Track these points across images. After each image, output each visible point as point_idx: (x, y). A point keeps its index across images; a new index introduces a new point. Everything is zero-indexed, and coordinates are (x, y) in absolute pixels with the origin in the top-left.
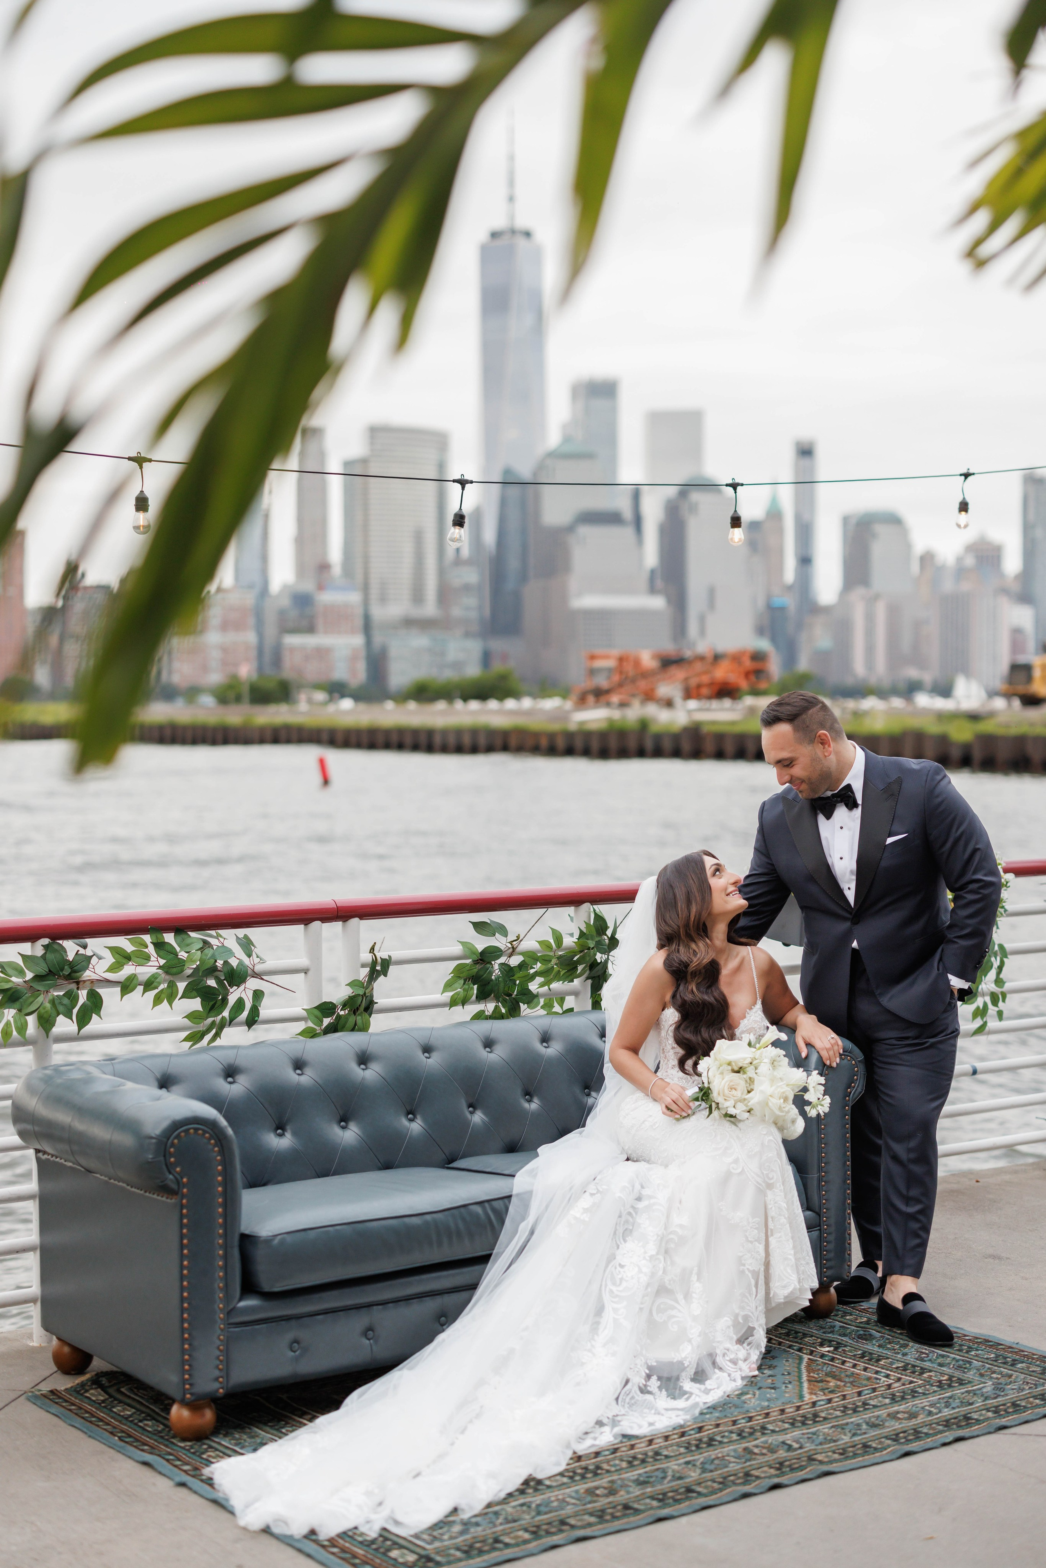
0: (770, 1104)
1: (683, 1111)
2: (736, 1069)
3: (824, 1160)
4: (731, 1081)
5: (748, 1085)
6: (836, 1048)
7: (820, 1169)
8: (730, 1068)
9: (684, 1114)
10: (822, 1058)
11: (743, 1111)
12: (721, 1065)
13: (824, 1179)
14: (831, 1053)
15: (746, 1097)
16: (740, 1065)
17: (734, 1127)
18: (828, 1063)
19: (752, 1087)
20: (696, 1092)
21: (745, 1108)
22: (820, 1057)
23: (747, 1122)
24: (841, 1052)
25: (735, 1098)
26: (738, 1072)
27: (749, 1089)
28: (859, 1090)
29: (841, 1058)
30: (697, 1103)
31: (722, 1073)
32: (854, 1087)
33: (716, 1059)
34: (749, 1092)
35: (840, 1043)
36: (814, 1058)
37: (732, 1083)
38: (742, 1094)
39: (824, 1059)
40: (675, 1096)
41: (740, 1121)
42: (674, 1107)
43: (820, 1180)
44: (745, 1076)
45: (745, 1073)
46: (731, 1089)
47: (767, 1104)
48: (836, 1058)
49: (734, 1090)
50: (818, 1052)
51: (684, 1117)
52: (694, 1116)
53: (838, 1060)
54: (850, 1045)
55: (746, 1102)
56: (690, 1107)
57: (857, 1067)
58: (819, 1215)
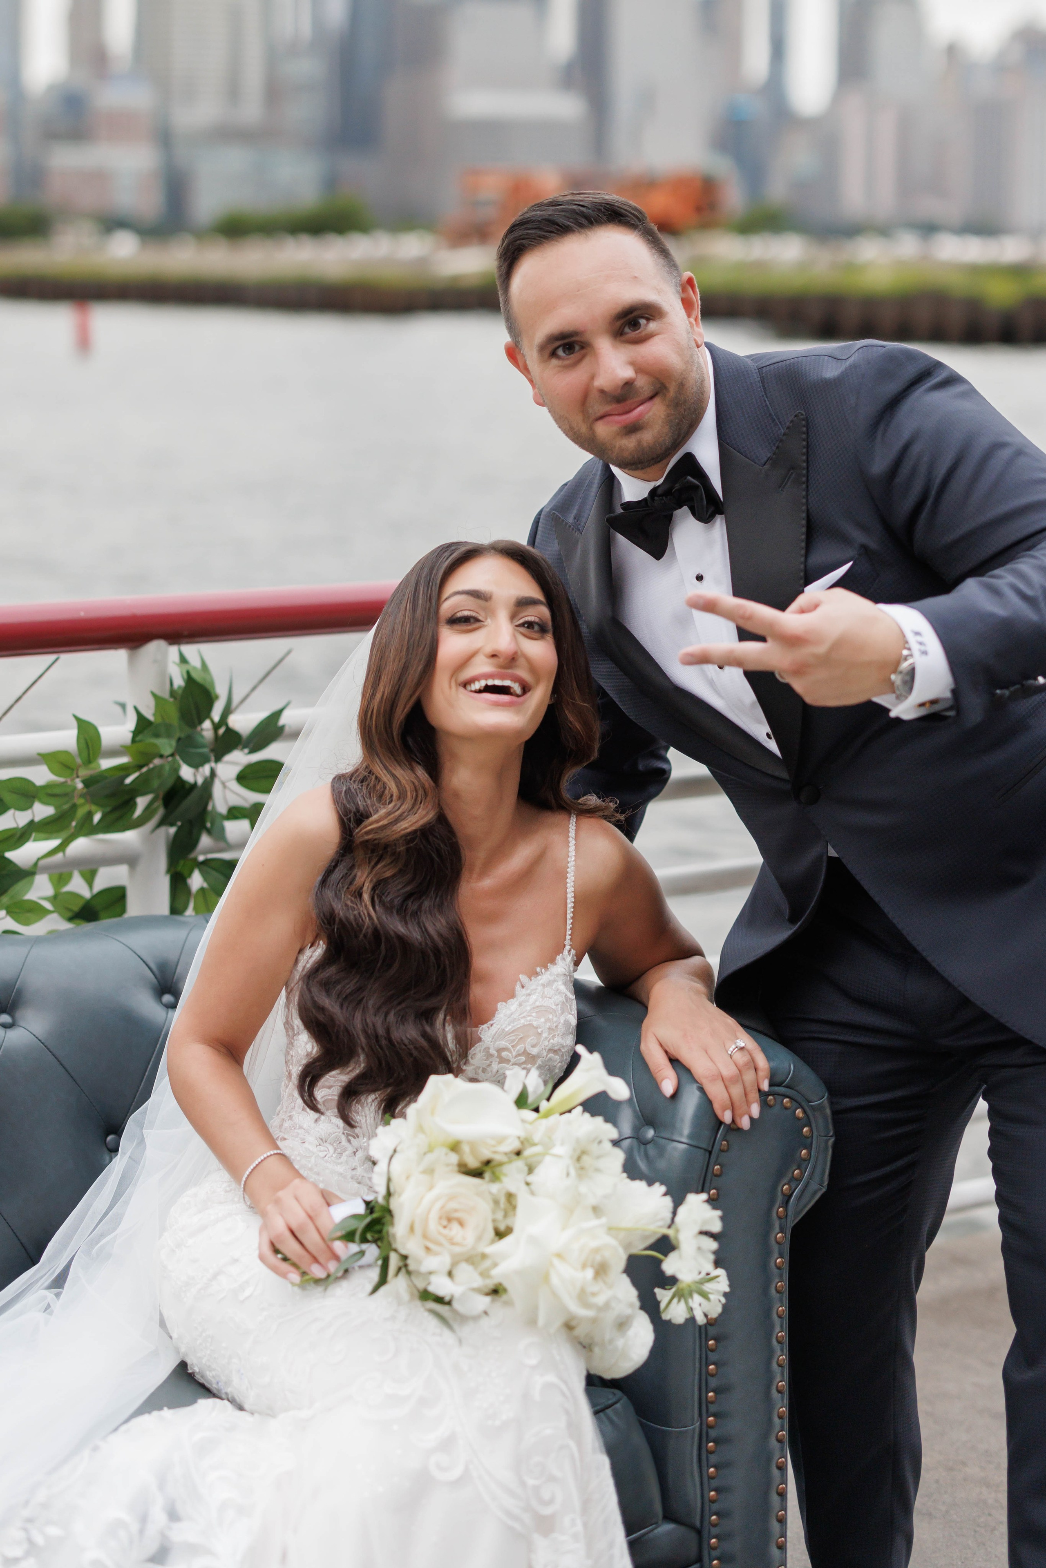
0: (555, 1280)
1: (316, 1260)
2: (473, 1163)
3: (713, 1383)
4: (452, 1198)
5: (500, 1215)
6: (749, 1076)
7: (704, 1406)
8: (454, 1158)
9: (317, 1272)
10: (710, 1102)
11: (478, 1290)
12: (430, 1150)
13: (713, 1433)
14: (737, 1091)
15: (490, 1250)
16: (487, 1154)
17: (446, 1332)
18: (727, 1117)
19: (509, 1222)
20: (355, 1217)
21: (478, 1282)
22: (707, 1102)
23: (485, 1322)
24: (765, 1086)
25: (457, 1249)
26: (478, 1174)
27: (502, 1227)
28: (814, 1186)
29: (765, 1105)
30: (354, 1248)
31: (430, 1171)
32: (798, 1180)
33: (420, 1129)
34: (500, 1234)
35: (762, 1061)
36: (690, 1103)
37: (453, 1205)
38: (479, 1238)
39: (717, 1107)
40: (298, 1217)
41: (463, 1319)
42: (291, 1247)
43: (703, 1438)
44: (495, 1188)
45: (495, 1178)
46: (449, 1220)
47: (546, 1278)
48: (748, 1104)
49: (455, 1226)
50: (701, 1089)
51: (317, 1281)
52: (344, 1284)
53: (755, 1110)
54: (788, 1063)
55: (487, 1263)
56: (336, 1258)
57: (809, 1124)
58: (699, 1532)
